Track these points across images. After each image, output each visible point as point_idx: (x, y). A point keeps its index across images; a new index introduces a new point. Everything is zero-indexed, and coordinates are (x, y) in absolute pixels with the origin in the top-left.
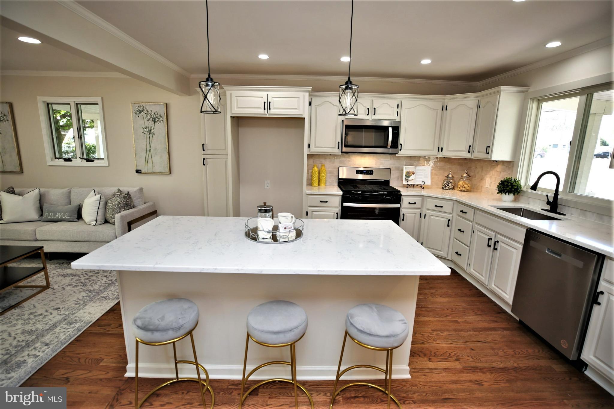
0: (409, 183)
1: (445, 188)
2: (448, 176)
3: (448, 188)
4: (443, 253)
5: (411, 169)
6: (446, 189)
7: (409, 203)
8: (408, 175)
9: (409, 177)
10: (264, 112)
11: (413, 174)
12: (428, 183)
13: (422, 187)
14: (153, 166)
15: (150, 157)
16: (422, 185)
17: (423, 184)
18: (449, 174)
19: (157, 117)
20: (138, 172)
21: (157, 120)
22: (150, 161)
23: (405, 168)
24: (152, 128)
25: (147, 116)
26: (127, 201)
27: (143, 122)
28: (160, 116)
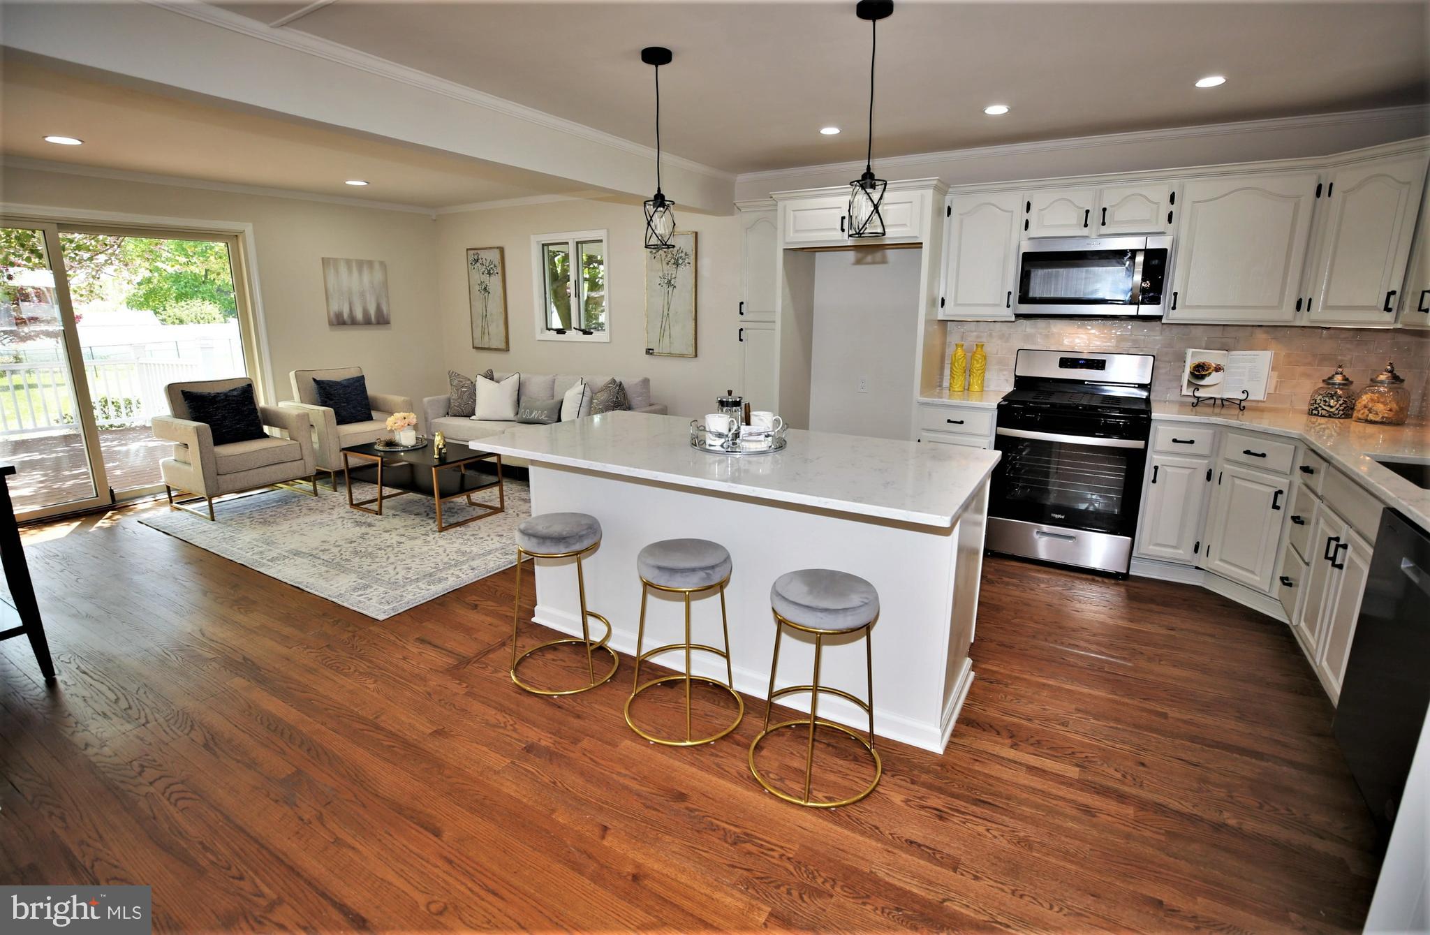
0: (1201, 393)
1: (1314, 412)
2: (1331, 378)
3: (1324, 412)
4: (1258, 578)
5: (1212, 357)
6: (1317, 415)
7: (1175, 441)
8: (1200, 372)
9: (1202, 377)
10: (843, 236)
11: (1218, 369)
12: (1258, 394)
13: (1240, 405)
14: (670, 343)
15: (667, 327)
16: (1241, 400)
17: (1243, 396)
18: (1338, 374)
19: (681, 257)
20: (649, 352)
21: (680, 261)
22: (667, 333)
23: (1192, 356)
24: (674, 276)
25: (666, 256)
26: (617, 398)
27: (661, 266)
28: (686, 254)
